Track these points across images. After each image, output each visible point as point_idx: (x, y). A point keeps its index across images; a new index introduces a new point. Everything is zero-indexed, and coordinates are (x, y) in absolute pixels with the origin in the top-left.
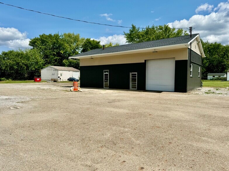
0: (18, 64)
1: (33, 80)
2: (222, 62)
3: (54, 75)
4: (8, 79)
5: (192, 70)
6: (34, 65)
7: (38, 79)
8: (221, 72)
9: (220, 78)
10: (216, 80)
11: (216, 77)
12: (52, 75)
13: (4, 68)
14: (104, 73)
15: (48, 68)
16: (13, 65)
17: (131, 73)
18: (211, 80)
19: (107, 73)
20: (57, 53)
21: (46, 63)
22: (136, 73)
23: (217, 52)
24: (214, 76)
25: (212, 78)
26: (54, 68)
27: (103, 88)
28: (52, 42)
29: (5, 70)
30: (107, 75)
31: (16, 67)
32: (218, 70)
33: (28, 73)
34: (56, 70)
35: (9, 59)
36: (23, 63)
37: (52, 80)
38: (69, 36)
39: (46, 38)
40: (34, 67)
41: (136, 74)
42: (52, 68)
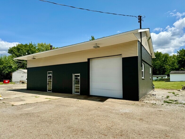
1: (3, 82)
2: (162, 66)
3: (23, 77)
5: (143, 71)
6: (7, 69)
7: (7, 81)
8: (163, 74)
9: (163, 79)
10: (159, 80)
11: (159, 78)
12: (22, 77)
14: (48, 75)
15: (18, 71)
17: (74, 74)
18: (155, 80)
19: (50, 75)
21: (18, 67)
22: (79, 74)
23: (159, 58)
24: (158, 78)
25: (156, 79)
26: (23, 71)
27: (47, 91)
28: (26, 50)
30: (51, 76)
32: (160, 72)
37: (20, 81)
38: (42, 45)
39: (21, 46)
40: (7, 70)
41: (78, 76)
42: (21, 71)
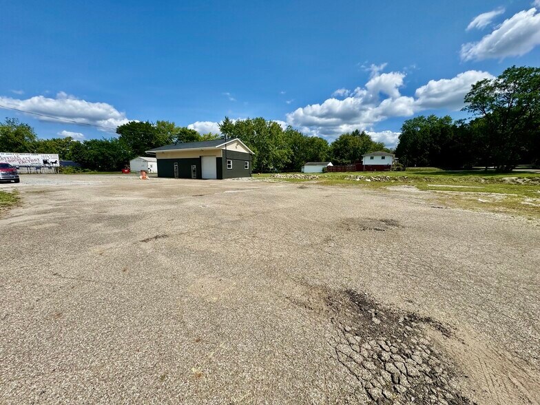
0: (103, 154)
3: (144, 166)
4: (93, 170)
5: (231, 164)
7: (126, 171)
12: (142, 166)
13: (86, 159)
15: (137, 159)
16: (98, 155)
17: (192, 165)
19: (176, 165)
20: (148, 143)
21: (135, 154)
22: (195, 166)
26: (143, 159)
29: (88, 160)
30: (177, 167)
31: (101, 158)
33: (117, 164)
34: (145, 161)
35: (92, 149)
36: (109, 154)
